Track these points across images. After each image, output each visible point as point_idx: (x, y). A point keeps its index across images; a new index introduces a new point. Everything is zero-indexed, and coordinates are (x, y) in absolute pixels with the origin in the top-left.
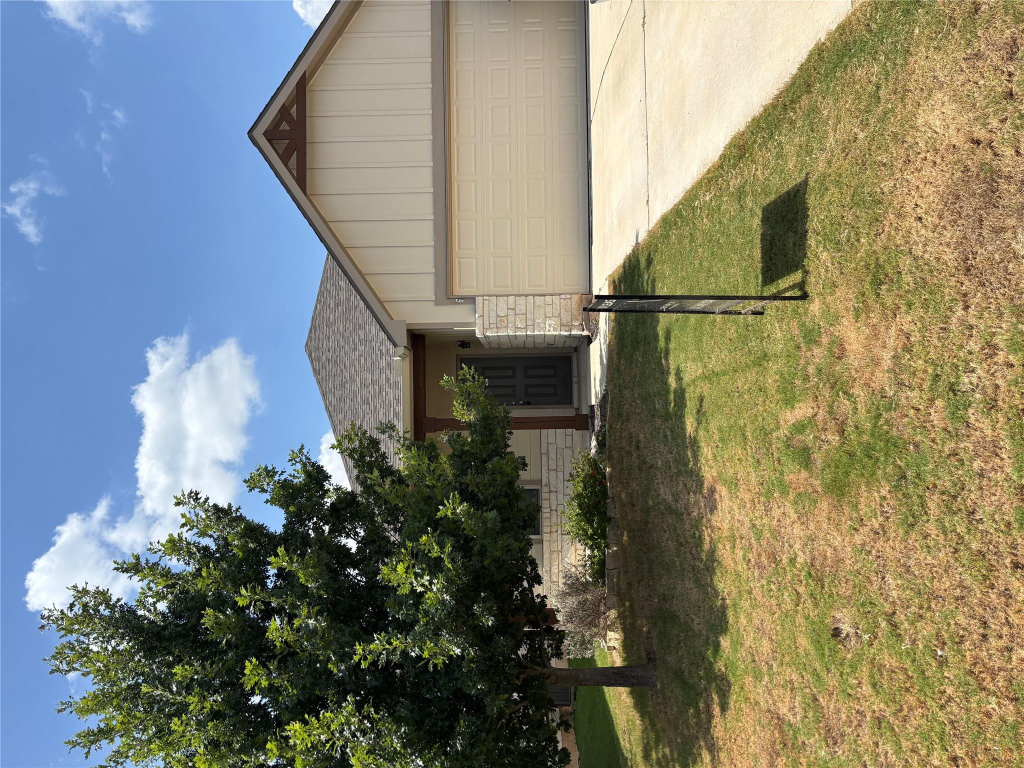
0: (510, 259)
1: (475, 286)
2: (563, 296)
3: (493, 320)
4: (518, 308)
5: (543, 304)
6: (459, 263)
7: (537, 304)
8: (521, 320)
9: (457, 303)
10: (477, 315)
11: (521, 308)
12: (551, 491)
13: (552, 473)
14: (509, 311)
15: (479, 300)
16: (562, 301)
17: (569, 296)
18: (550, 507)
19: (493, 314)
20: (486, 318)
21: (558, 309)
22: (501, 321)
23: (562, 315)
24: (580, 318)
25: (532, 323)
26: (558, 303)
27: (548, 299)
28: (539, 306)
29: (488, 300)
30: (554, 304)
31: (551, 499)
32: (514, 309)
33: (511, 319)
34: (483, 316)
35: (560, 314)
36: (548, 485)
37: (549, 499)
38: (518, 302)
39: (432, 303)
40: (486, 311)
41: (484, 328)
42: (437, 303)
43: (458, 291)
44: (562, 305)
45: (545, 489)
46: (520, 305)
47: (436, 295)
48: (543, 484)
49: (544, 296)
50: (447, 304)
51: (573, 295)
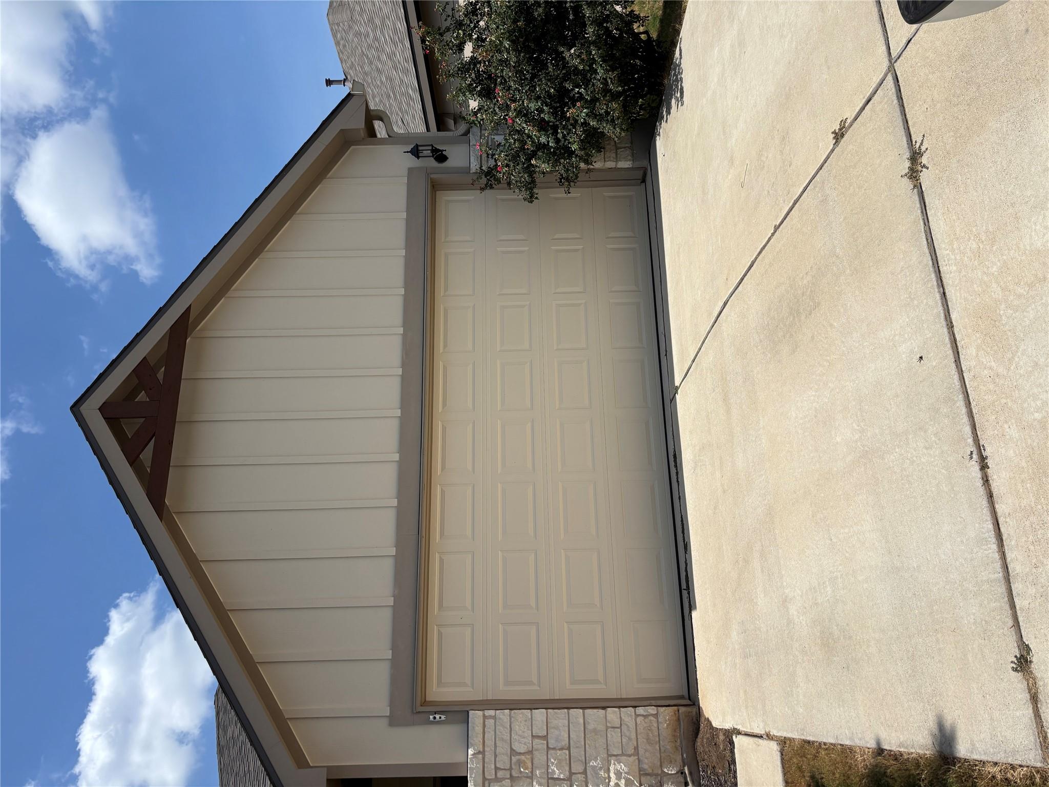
0: (534, 627)
1: (469, 682)
2: (640, 710)
3: (503, 761)
4: (553, 733)
5: (601, 727)
6: (440, 634)
7: (590, 727)
8: (560, 761)
9: (435, 722)
10: (471, 752)
11: (559, 736)
14: (536, 741)
15: (476, 716)
16: (639, 719)
17: (652, 710)
19: (503, 748)
20: (489, 756)
21: (633, 736)
22: (519, 763)
23: (641, 751)
24: (679, 758)
25: (581, 769)
26: (632, 725)
27: (613, 714)
28: (595, 731)
29: (494, 717)
30: (624, 727)
32: (545, 738)
33: (540, 757)
34: (483, 753)
35: (636, 748)
38: (554, 722)
39: (385, 722)
40: (489, 743)
41: (484, 779)
42: (394, 721)
43: (436, 692)
44: (641, 729)
46: (557, 728)
47: (392, 704)
49: (604, 708)
50: (413, 724)
51: (662, 709)
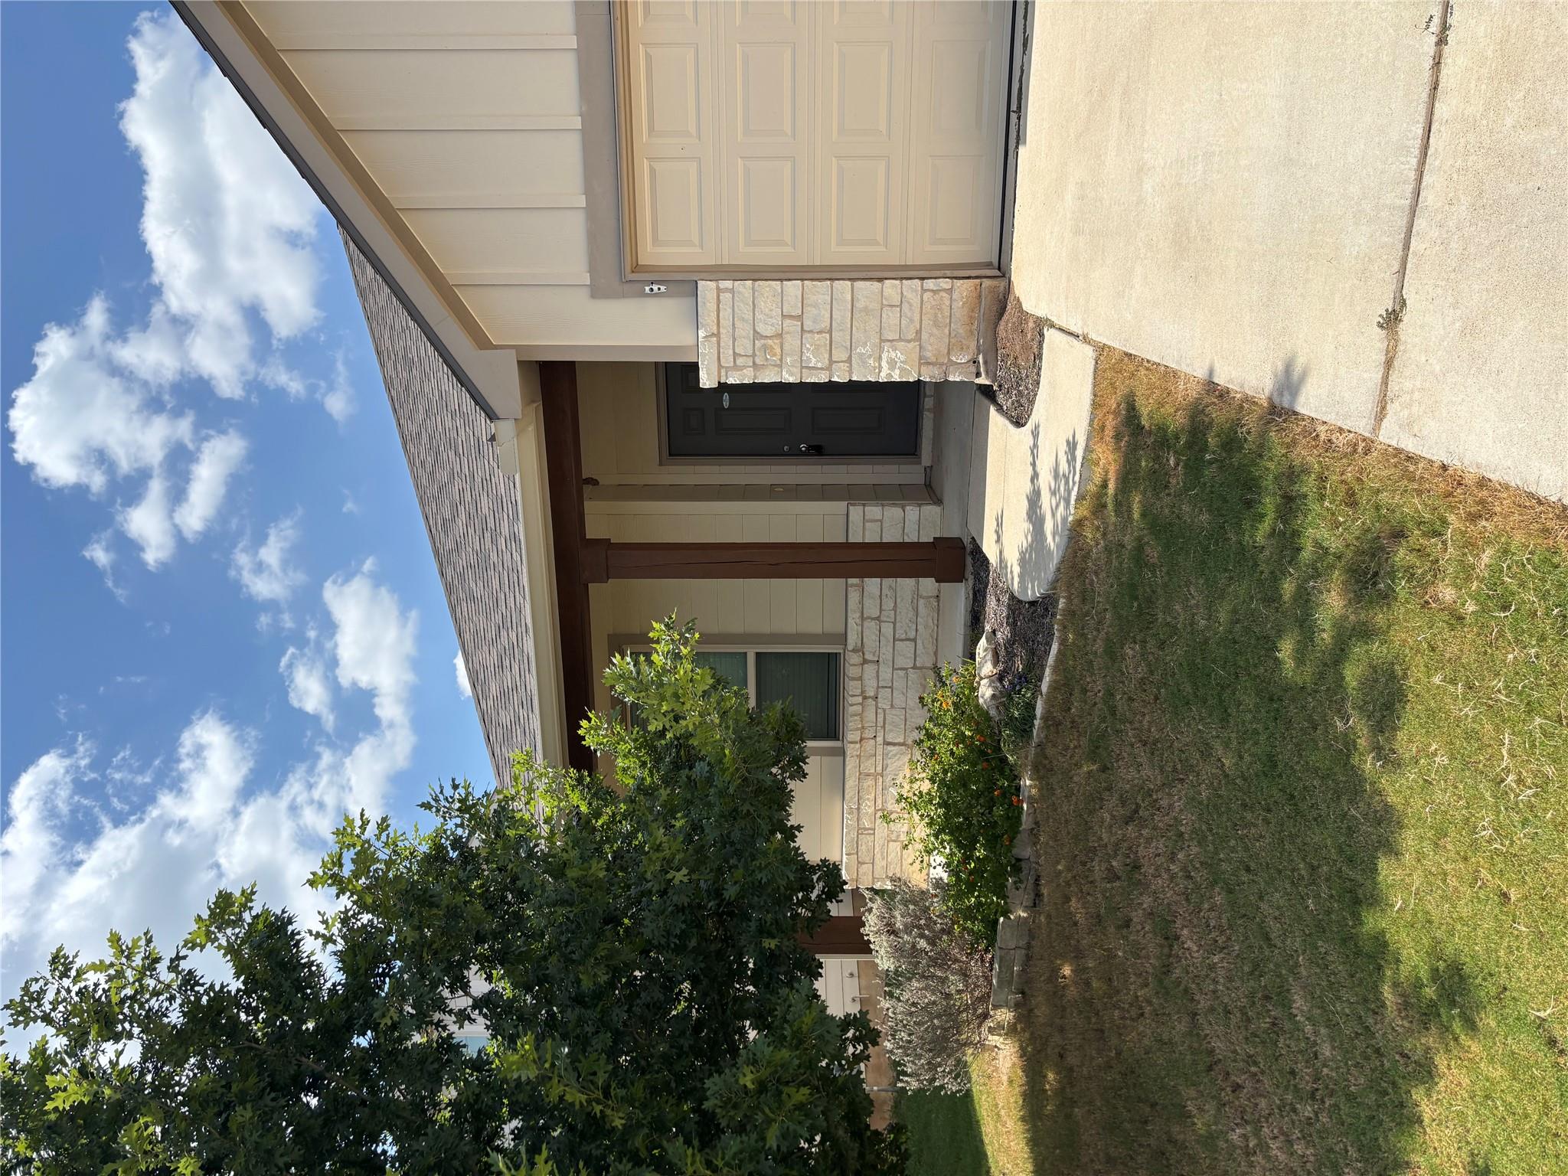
0: (789, 164)
1: (696, 240)
2: (930, 284)
3: (744, 346)
4: (810, 312)
5: (876, 306)
6: (653, 172)
7: (859, 305)
8: (818, 347)
9: (652, 294)
10: (701, 333)
11: (817, 316)
12: (865, 661)
13: (871, 625)
14: (787, 322)
15: (707, 288)
16: (926, 296)
17: (945, 284)
18: (863, 692)
19: (744, 330)
20: (726, 339)
21: (917, 318)
22: (765, 348)
23: (925, 336)
24: (973, 345)
25: (844, 356)
26: (916, 302)
27: (891, 287)
28: (866, 310)
29: (732, 291)
30: (905, 306)
31: (866, 676)
32: (800, 318)
33: (792, 342)
34: (718, 335)
35: (919, 332)
36: (860, 649)
37: (860, 679)
38: (811, 298)
39: (585, 292)
40: (726, 323)
41: (720, 366)
42: (597, 291)
43: (651, 253)
44: (927, 307)
45: (854, 659)
46: (815, 305)
47: (592, 270)
48: (850, 647)
49: (880, 280)
50: (623, 296)
51: (958, 283)
